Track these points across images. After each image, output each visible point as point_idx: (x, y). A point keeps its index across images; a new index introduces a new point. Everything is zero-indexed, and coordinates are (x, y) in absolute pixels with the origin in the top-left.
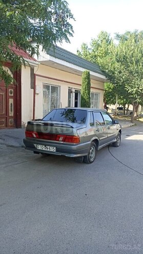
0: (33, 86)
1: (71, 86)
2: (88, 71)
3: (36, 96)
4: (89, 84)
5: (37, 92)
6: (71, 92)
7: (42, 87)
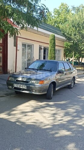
0: (16, 45)
1: (41, 44)
2: (54, 34)
3: (18, 51)
4: (54, 43)
5: (18, 49)
6: (41, 49)
7: (21, 45)
